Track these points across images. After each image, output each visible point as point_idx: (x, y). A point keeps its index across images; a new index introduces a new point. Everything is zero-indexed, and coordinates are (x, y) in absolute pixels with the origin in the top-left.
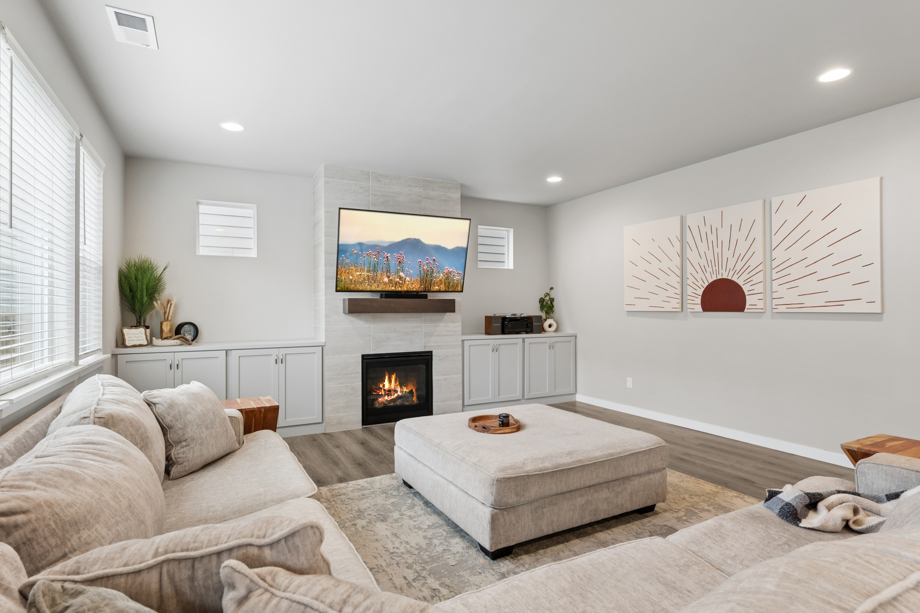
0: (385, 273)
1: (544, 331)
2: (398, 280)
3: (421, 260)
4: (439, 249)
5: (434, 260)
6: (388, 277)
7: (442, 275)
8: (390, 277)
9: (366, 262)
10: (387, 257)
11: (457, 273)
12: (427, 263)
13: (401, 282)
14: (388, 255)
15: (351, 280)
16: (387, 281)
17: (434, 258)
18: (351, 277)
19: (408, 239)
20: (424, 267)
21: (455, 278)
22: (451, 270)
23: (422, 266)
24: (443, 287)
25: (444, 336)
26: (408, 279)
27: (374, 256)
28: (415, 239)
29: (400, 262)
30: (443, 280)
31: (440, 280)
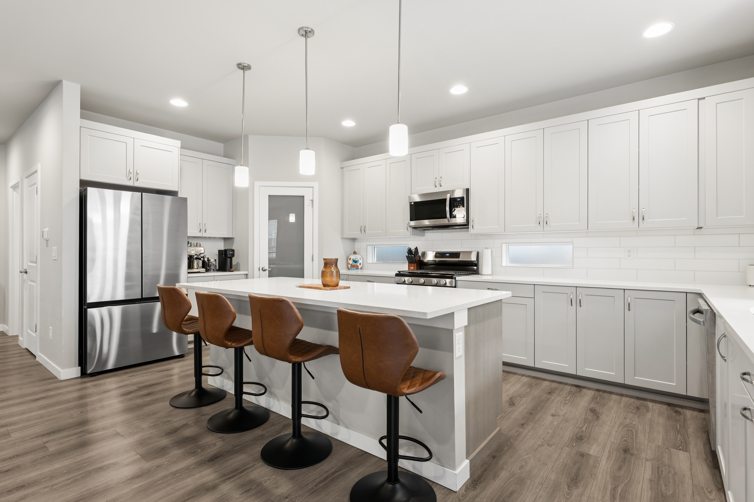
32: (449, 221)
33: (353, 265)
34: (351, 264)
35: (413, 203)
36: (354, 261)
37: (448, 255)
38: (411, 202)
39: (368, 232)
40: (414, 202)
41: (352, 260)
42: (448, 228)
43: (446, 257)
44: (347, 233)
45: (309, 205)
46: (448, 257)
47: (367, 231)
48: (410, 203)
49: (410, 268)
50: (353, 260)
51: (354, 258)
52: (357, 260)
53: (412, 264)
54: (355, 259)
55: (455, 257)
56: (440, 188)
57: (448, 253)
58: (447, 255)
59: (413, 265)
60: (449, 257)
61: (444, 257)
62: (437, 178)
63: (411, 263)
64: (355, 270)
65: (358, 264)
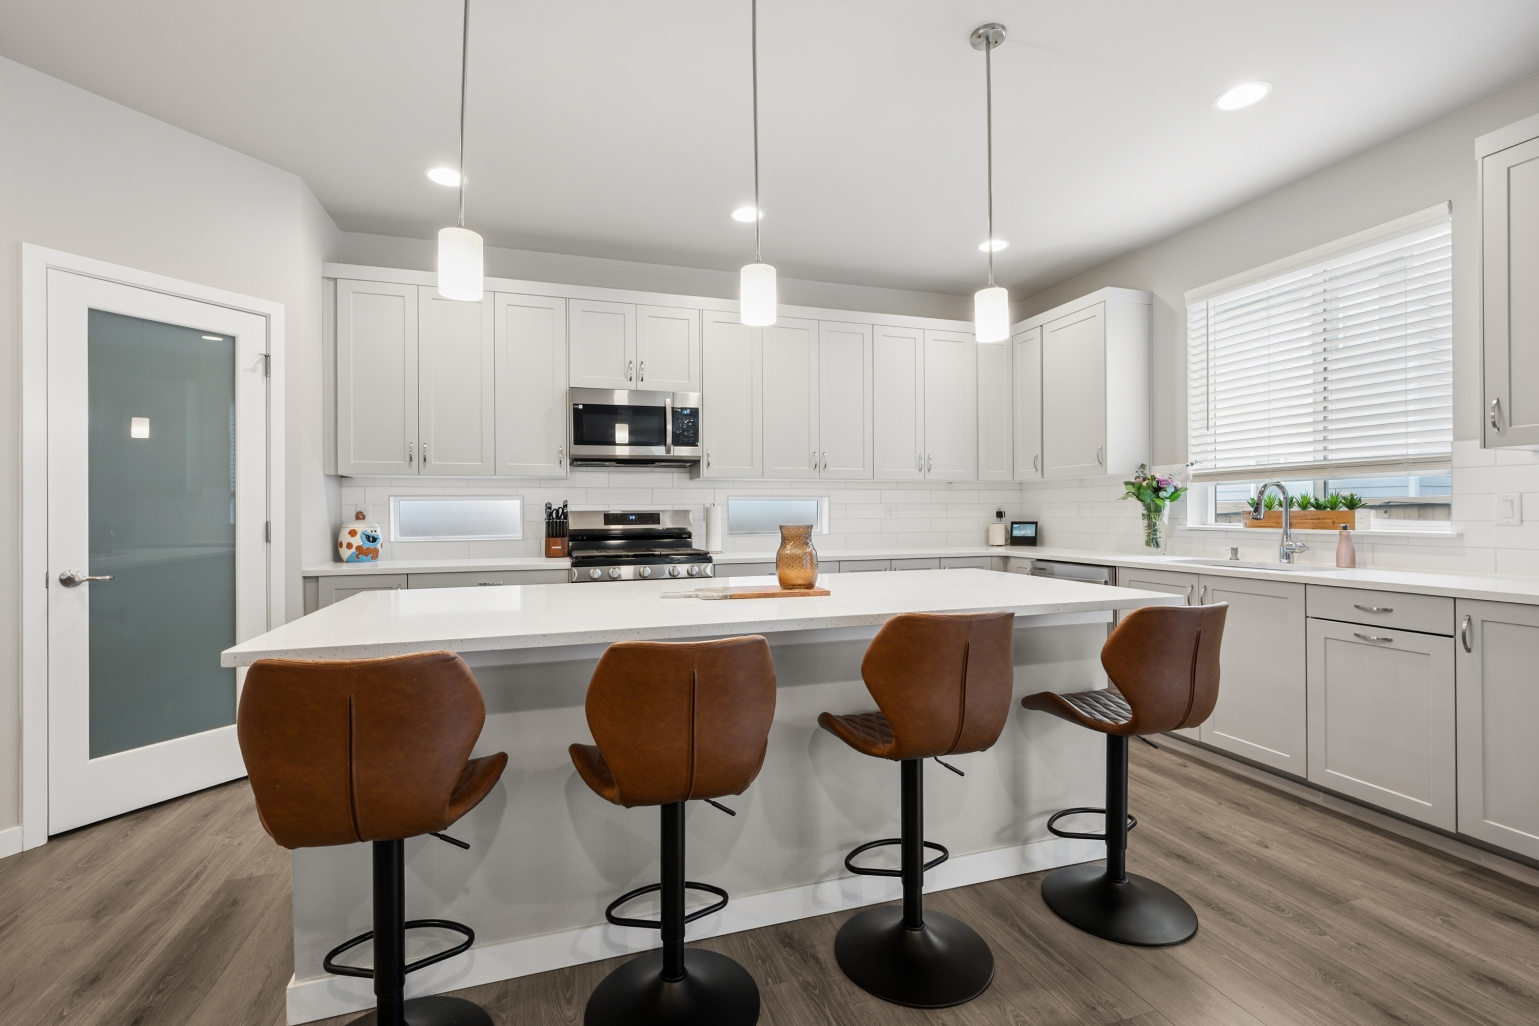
32: (668, 451)
33: (365, 548)
34: (358, 548)
35: (581, 407)
36: (368, 537)
37: (634, 517)
38: (578, 405)
39: (433, 463)
40: (584, 405)
41: (361, 538)
42: (653, 465)
43: (630, 523)
44: (352, 461)
45: (254, 370)
46: (634, 522)
47: (432, 461)
48: (574, 405)
49: (553, 548)
50: (364, 537)
51: (370, 532)
52: (374, 534)
53: (556, 539)
54: (372, 531)
55: (650, 522)
56: (639, 383)
57: (632, 515)
58: (631, 517)
59: (559, 542)
60: (638, 522)
61: (627, 522)
62: (632, 362)
63: (553, 536)
64: (369, 561)
65: (379, 546)
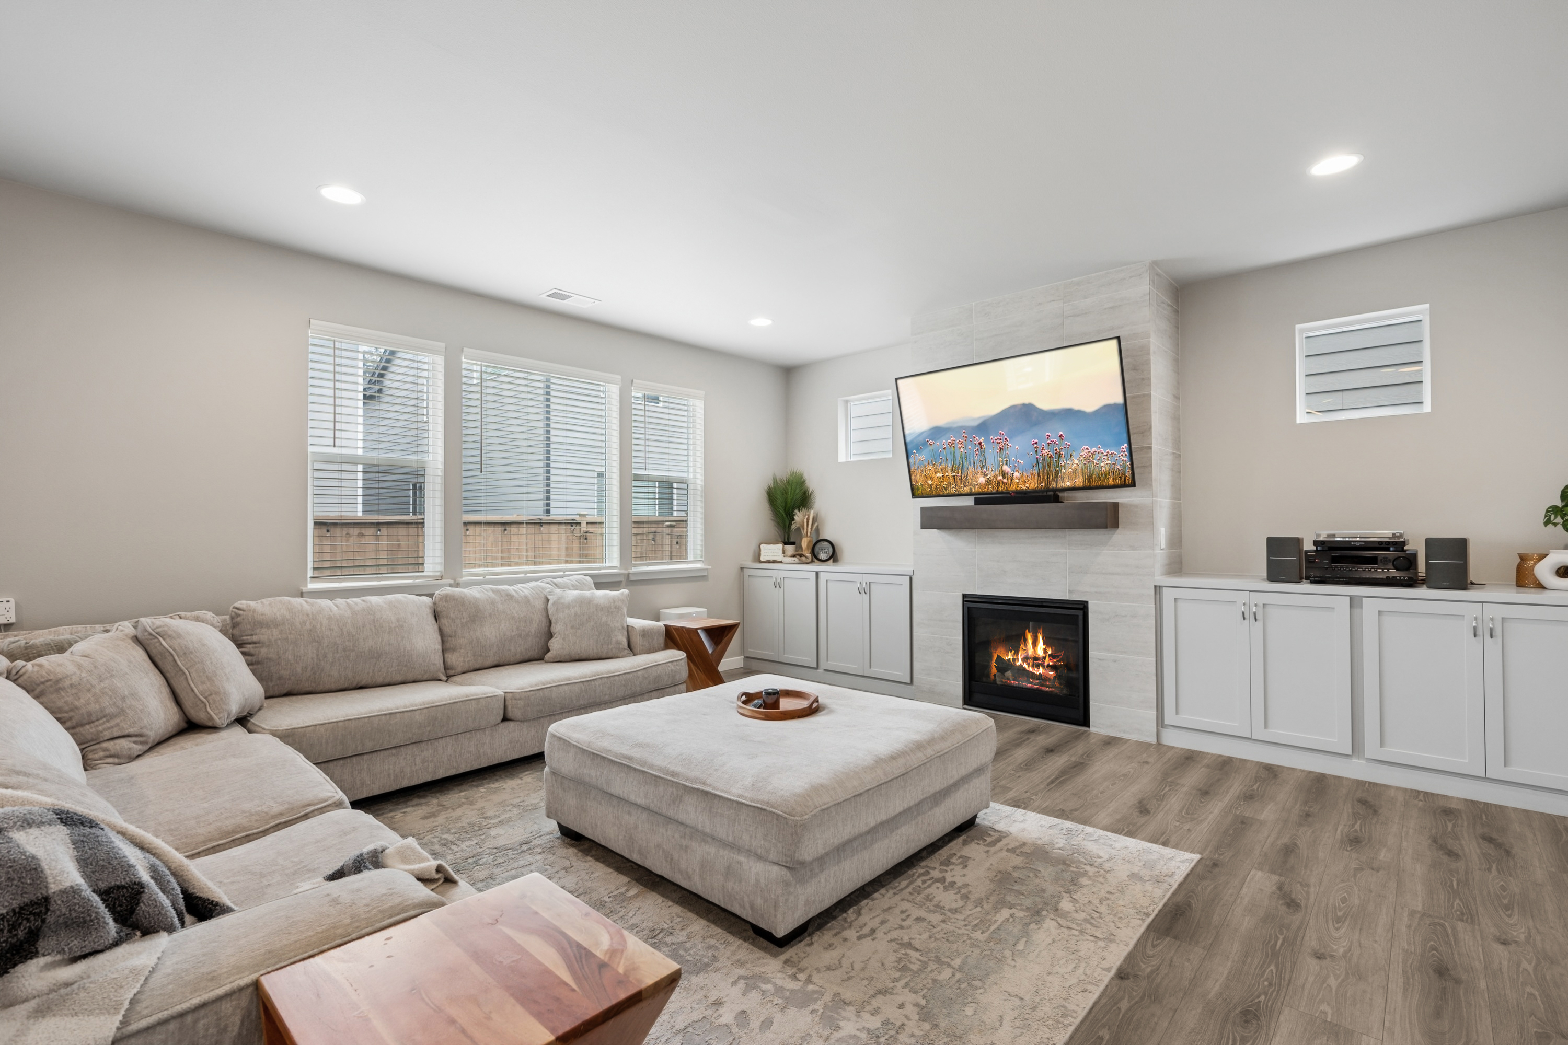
0: (980, 470)
1: (1540, 586)
2: (1000, 478)
3: (1037, 441)
4: (1068, 414)
5: (1061, 436)
6: (985, 475)
7: (1076, 461)
8: (987, 475)
9: (949, 457)
10: (980, 443)
11: (1105, 454)
12: (1049, 444)
13: (1005, 481)
14: (981, 440)
15: (931, 486)
16: (984, 482)
17: (1061, 433)
18: (930, 482)
19: (1011, 407)
20: (1044, 452)
21: (1102, 464)
22: (1094, 449)
23: (1039, 450)
24: (1079, 482)
25: (1113, 574)
26: (1016, 474)
27: (960, 445)
28: (1024, 405)
29: (1001, 449)
30: (1080, 469)
31: (1075, 471)
